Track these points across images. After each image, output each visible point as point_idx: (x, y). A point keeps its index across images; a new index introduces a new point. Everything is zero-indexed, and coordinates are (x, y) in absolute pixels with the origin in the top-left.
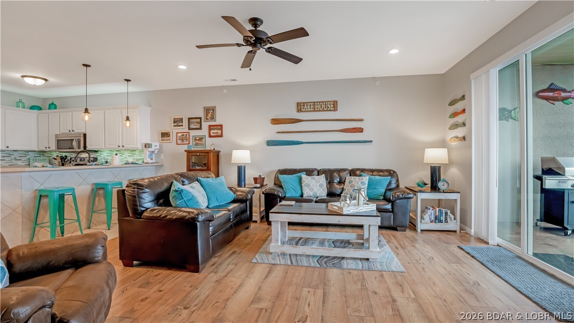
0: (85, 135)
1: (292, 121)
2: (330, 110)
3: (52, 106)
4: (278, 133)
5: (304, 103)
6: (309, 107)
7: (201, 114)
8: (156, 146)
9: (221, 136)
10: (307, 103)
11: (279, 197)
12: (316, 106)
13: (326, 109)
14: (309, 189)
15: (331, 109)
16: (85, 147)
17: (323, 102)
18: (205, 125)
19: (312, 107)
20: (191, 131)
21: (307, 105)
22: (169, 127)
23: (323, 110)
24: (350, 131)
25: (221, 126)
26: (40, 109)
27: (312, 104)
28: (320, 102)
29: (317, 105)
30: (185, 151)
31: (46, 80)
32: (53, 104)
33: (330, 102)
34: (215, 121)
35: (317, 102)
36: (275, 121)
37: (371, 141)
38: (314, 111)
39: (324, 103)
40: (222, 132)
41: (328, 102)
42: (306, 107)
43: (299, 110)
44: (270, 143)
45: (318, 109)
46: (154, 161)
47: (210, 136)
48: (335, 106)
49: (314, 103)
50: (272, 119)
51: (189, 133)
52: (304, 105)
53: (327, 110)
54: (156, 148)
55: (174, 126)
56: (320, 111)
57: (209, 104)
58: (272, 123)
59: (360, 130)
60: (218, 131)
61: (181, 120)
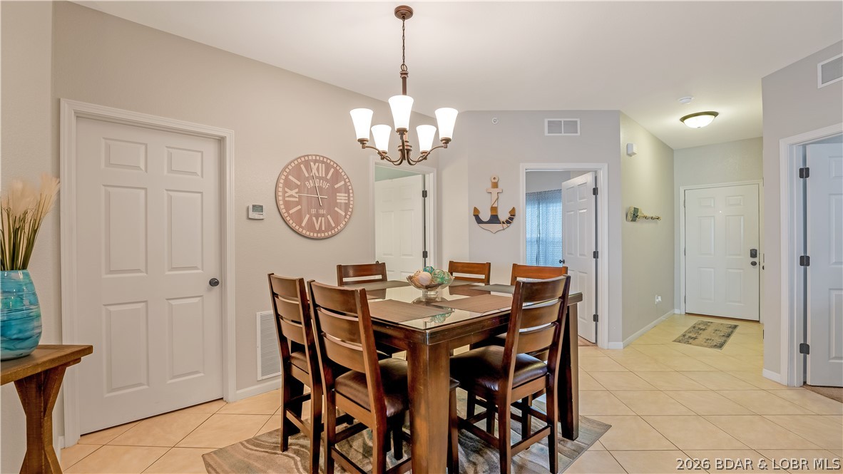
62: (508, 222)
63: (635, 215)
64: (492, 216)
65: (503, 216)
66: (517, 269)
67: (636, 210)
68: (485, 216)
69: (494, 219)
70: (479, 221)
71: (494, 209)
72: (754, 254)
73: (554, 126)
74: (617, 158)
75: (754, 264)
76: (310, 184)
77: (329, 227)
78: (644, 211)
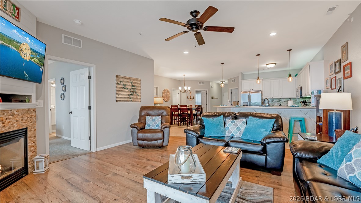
0: (301, 88)
9: (351, 76)
16: (301, 96)
18: (342, 66)
22: (329, 75)
31: (275, 64)
34: (347, 60)
40: (351, 71)
47: (345, 78)
51: (336, 77)
55: (330, 73)
61: (332, 65)
63: (213, 98)
65: (192, 98)
66: (196, 106)
67: (213, 97)
68: (189, 98)
69: (191, 98)
70: (188, 99)
71: (191, 97)
73: (200, 83)
76: (166, 93)
77: (168, 100)
78: (215, 97)
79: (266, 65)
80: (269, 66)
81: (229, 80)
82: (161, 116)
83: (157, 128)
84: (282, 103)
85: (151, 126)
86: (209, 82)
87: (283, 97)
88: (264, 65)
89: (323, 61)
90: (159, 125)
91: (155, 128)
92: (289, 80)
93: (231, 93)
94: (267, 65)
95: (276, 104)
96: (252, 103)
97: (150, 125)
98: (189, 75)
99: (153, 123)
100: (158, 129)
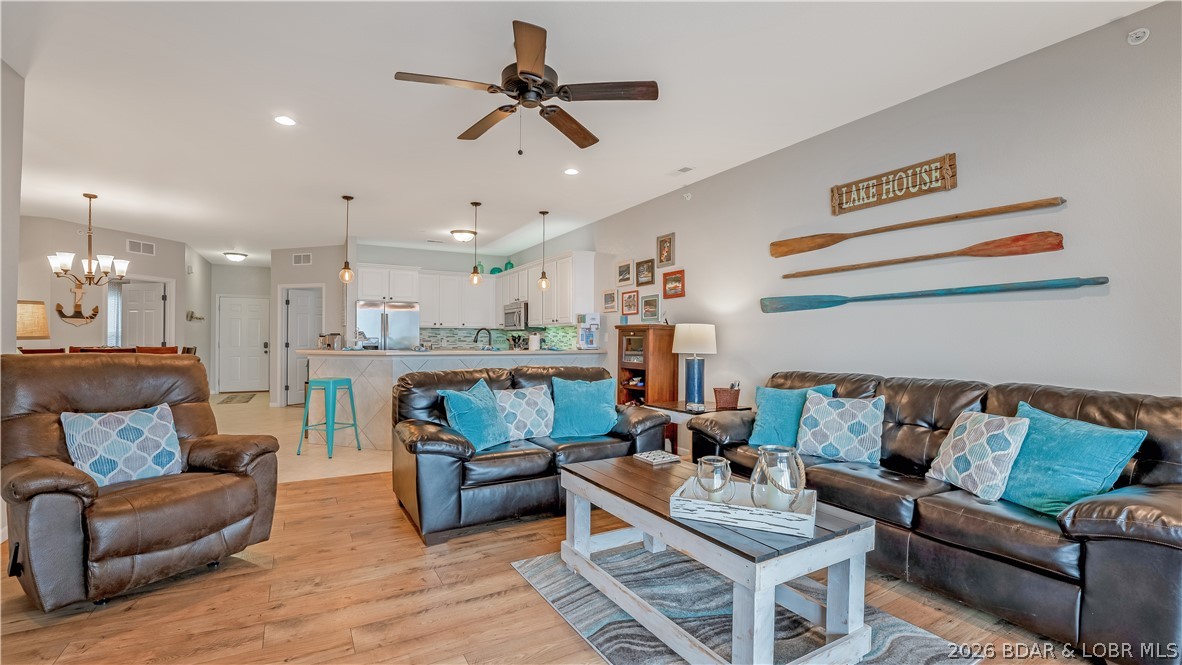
0: (526, 305)
1: (819, 241)
2: (931, 191)
3: (509, 265)
4: (786, 277)
5: (848, 186)
6: (863, 194)
7: (653, 254)
8: (593, 319)
9: (682, 294)
10: (857, 183)
11: (720, 443)
12: (885, 187)
13: (913, 190)
14: (814, 435)
15: (934, 185)
16: (526, 324)
17: (905, 170)
18: (659, 273)
19: (872, 190)
20: (640, 289)
21: (858, 190)
22: (614, 284)
23: (908, 195)
24: (1006, 250)
25: (682, 272)
26: (500, 270)
27: (871, 183)
28: (895, 173)
29: (888, 183)
30: (617, 327)
31: (475, 233)
32: (509, 263)
33: (928, 163)
34: (673, 264)
35: (887, 174)
36: (781, 248)
37: (1102, 281)
38: (880, 202)
39: (910, 172)
40: (683, 286)
41: (921, 165)
42: (854, 195)
43: (838, 209)
44: (771, 305)
45: (891, 195)
46: (595, 345)
47: (666, 296)
48: (947, 170)
49: (878, 177)
50: (772, 244)
51: (637, 292)
52: (849, 192)
53: (921, 192)
54: (594, 322)
55: (620, 281)
56: (896, 198)
57: (664, 232)
58: (772, 255)
59: (1052, 242)
60: (677, 284)
61: (628, 267)
62: (92, 318)
63: (191, 317)
64: (76, 312)
65: (87, 311)
67: (192, 313)
68: (69, 310)
69: (78, 314)
70: (62, 315)
71: (78, 306)
72: (266, 345)
74: (183, 273)
75: (266, 352)
78: (197, 315)
79: (452, 232)
80: (458, 237)
81: (274, 253)
82: (165, 406)
83: (161, 472)
84: (460, 340)
85: (121, 466)
86: (181, 247)
87: (444, 326)
88: (447, 232)
89: (594, 253)
90: (171, 455)
91: (150, 475)
92: (472, 279)
93: (287, 302)
94: (455, 235)
95: (444, 344)
96: (390, 338)
97: (113, 464)
98: (120, 200)
99: (134, 448)
100: (166, 477)
